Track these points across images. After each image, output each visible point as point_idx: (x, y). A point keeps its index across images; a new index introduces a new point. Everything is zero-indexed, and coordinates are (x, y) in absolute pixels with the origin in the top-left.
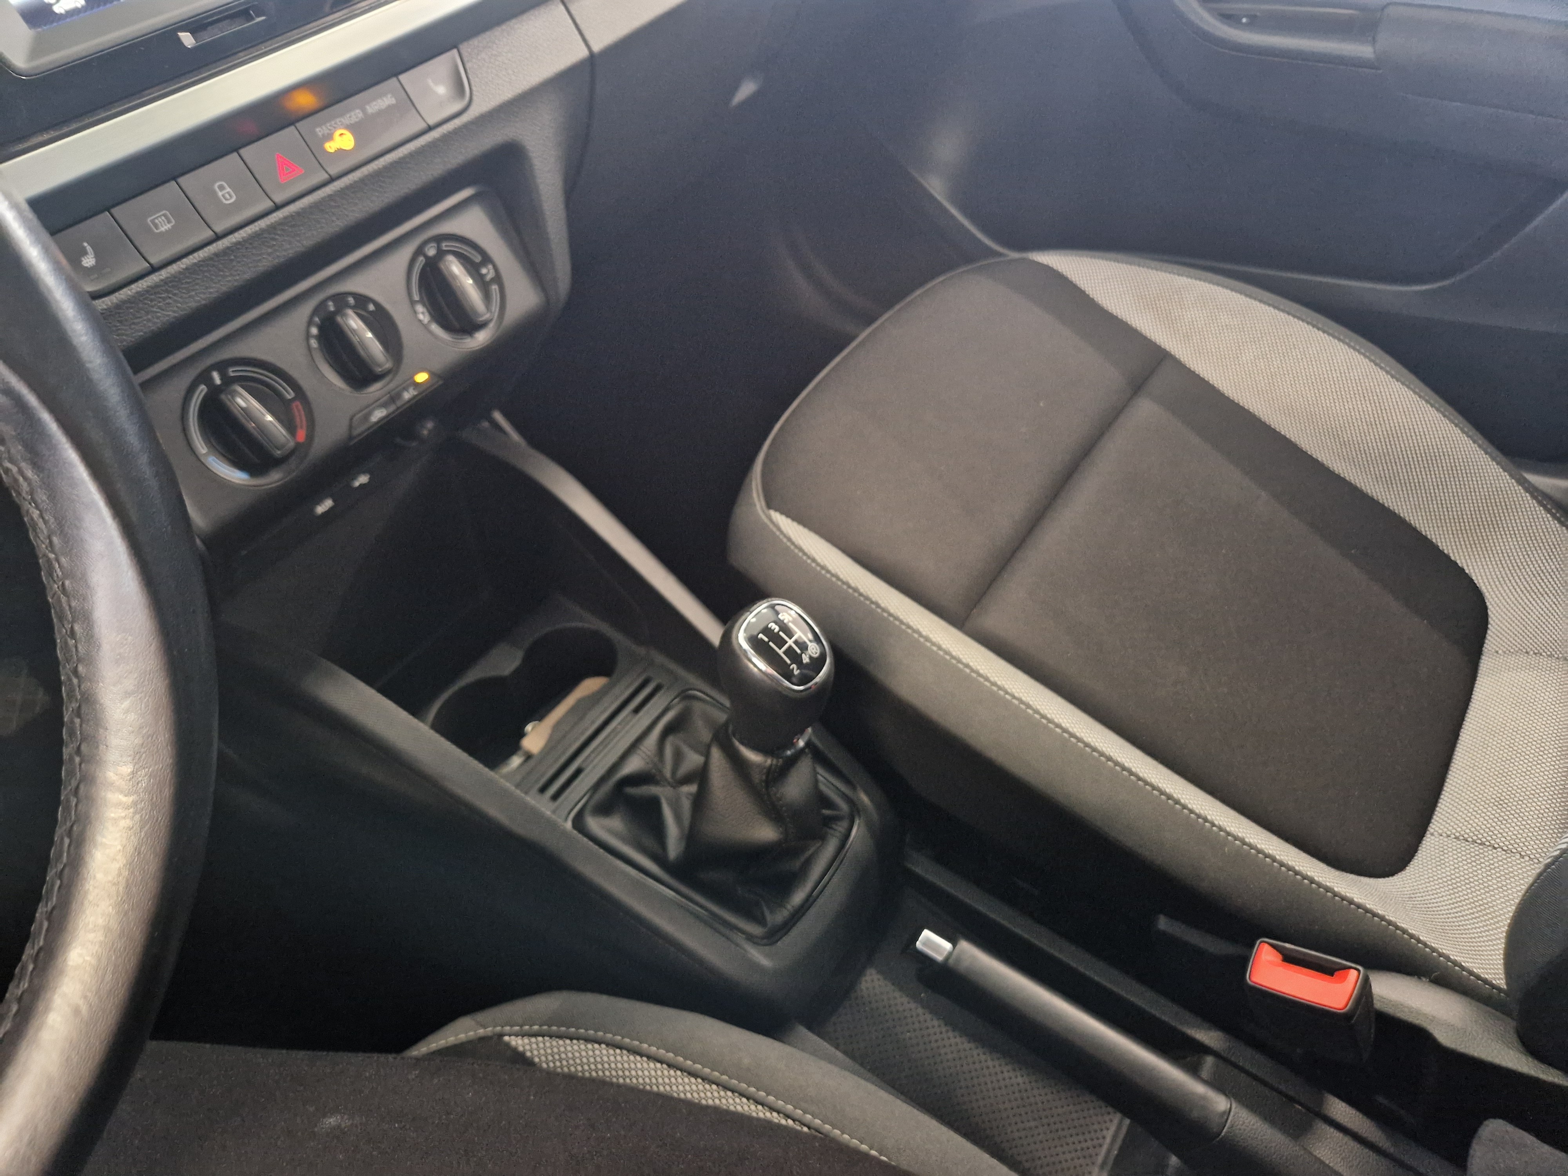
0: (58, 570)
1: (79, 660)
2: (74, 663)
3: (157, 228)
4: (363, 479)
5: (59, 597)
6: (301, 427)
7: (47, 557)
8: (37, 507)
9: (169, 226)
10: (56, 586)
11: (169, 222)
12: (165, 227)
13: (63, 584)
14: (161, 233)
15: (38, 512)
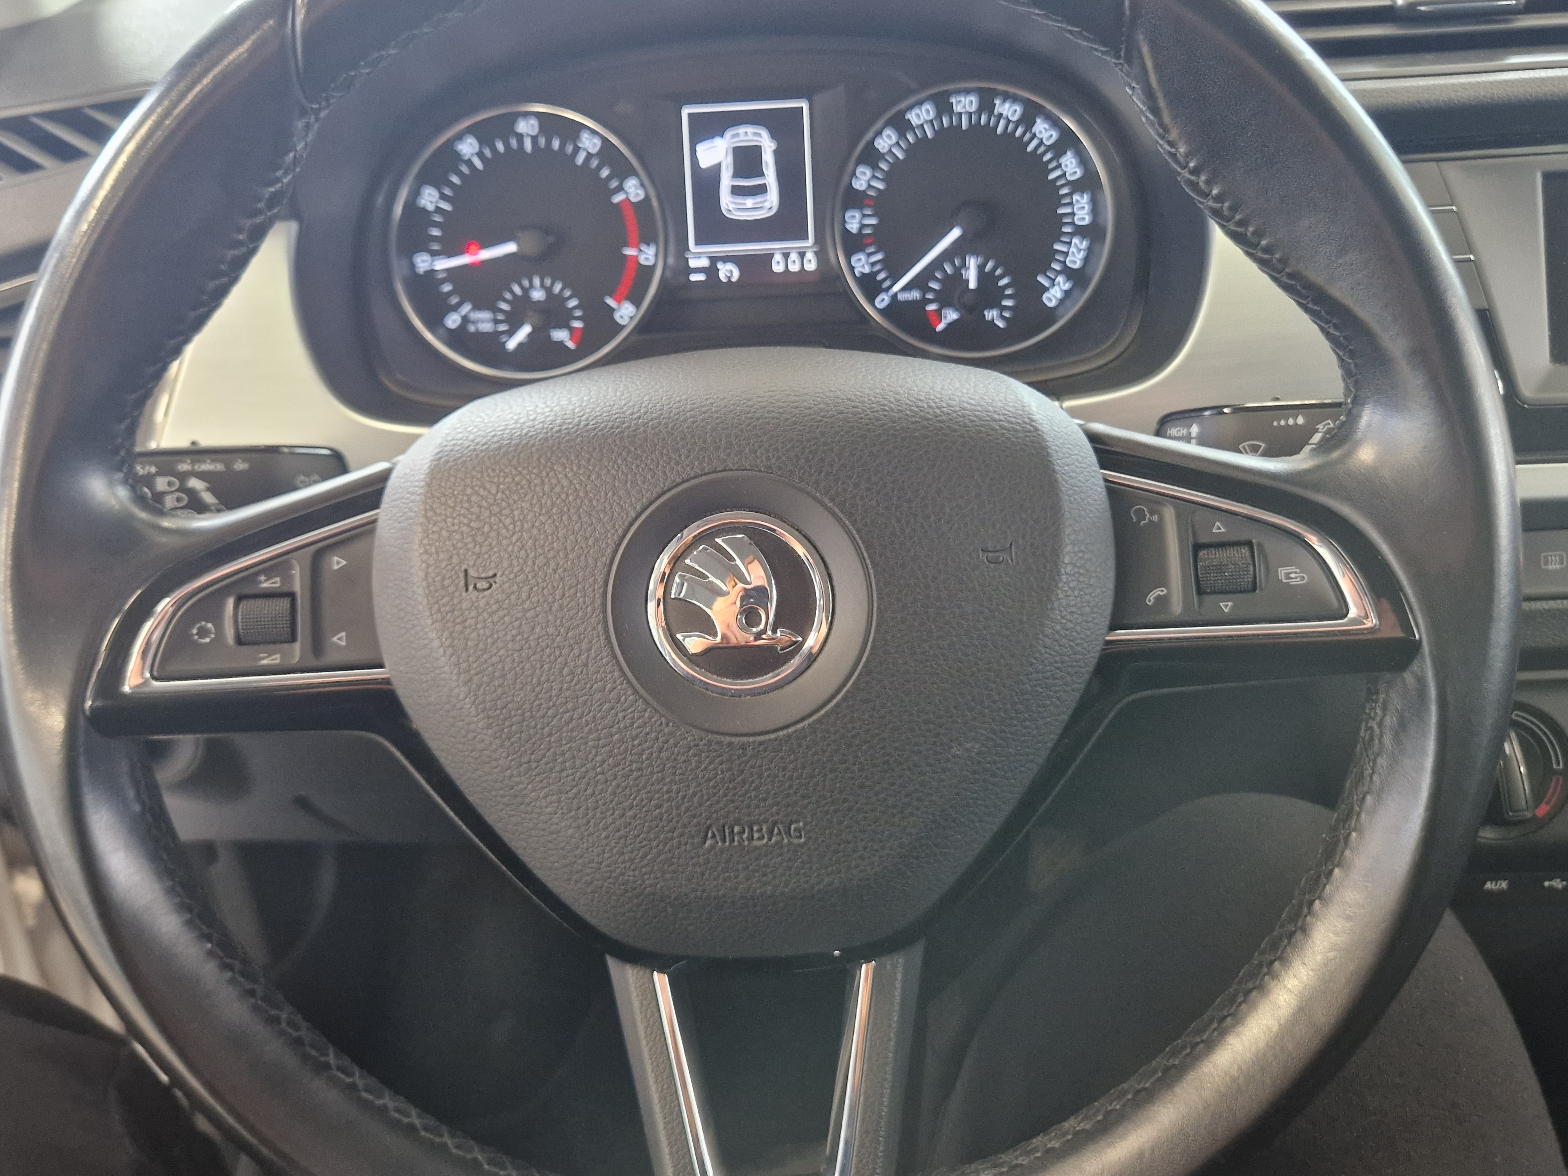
0: (1354, 821)
1: (1319, 898)
2: (1313, 896)
3: (1546, 563)
4: (1558, 884)
5: (1339, 841)
6: (1548, 803)
7: (1353, 807)
8: (1373, 769)
9: (1558, 566)
10: (1343, 832)
11: (1561, 563)
12: (1554, 566)
13: (1349, 834)
14: (1548, 571)
15: (1371, 771)
